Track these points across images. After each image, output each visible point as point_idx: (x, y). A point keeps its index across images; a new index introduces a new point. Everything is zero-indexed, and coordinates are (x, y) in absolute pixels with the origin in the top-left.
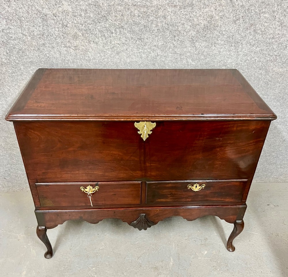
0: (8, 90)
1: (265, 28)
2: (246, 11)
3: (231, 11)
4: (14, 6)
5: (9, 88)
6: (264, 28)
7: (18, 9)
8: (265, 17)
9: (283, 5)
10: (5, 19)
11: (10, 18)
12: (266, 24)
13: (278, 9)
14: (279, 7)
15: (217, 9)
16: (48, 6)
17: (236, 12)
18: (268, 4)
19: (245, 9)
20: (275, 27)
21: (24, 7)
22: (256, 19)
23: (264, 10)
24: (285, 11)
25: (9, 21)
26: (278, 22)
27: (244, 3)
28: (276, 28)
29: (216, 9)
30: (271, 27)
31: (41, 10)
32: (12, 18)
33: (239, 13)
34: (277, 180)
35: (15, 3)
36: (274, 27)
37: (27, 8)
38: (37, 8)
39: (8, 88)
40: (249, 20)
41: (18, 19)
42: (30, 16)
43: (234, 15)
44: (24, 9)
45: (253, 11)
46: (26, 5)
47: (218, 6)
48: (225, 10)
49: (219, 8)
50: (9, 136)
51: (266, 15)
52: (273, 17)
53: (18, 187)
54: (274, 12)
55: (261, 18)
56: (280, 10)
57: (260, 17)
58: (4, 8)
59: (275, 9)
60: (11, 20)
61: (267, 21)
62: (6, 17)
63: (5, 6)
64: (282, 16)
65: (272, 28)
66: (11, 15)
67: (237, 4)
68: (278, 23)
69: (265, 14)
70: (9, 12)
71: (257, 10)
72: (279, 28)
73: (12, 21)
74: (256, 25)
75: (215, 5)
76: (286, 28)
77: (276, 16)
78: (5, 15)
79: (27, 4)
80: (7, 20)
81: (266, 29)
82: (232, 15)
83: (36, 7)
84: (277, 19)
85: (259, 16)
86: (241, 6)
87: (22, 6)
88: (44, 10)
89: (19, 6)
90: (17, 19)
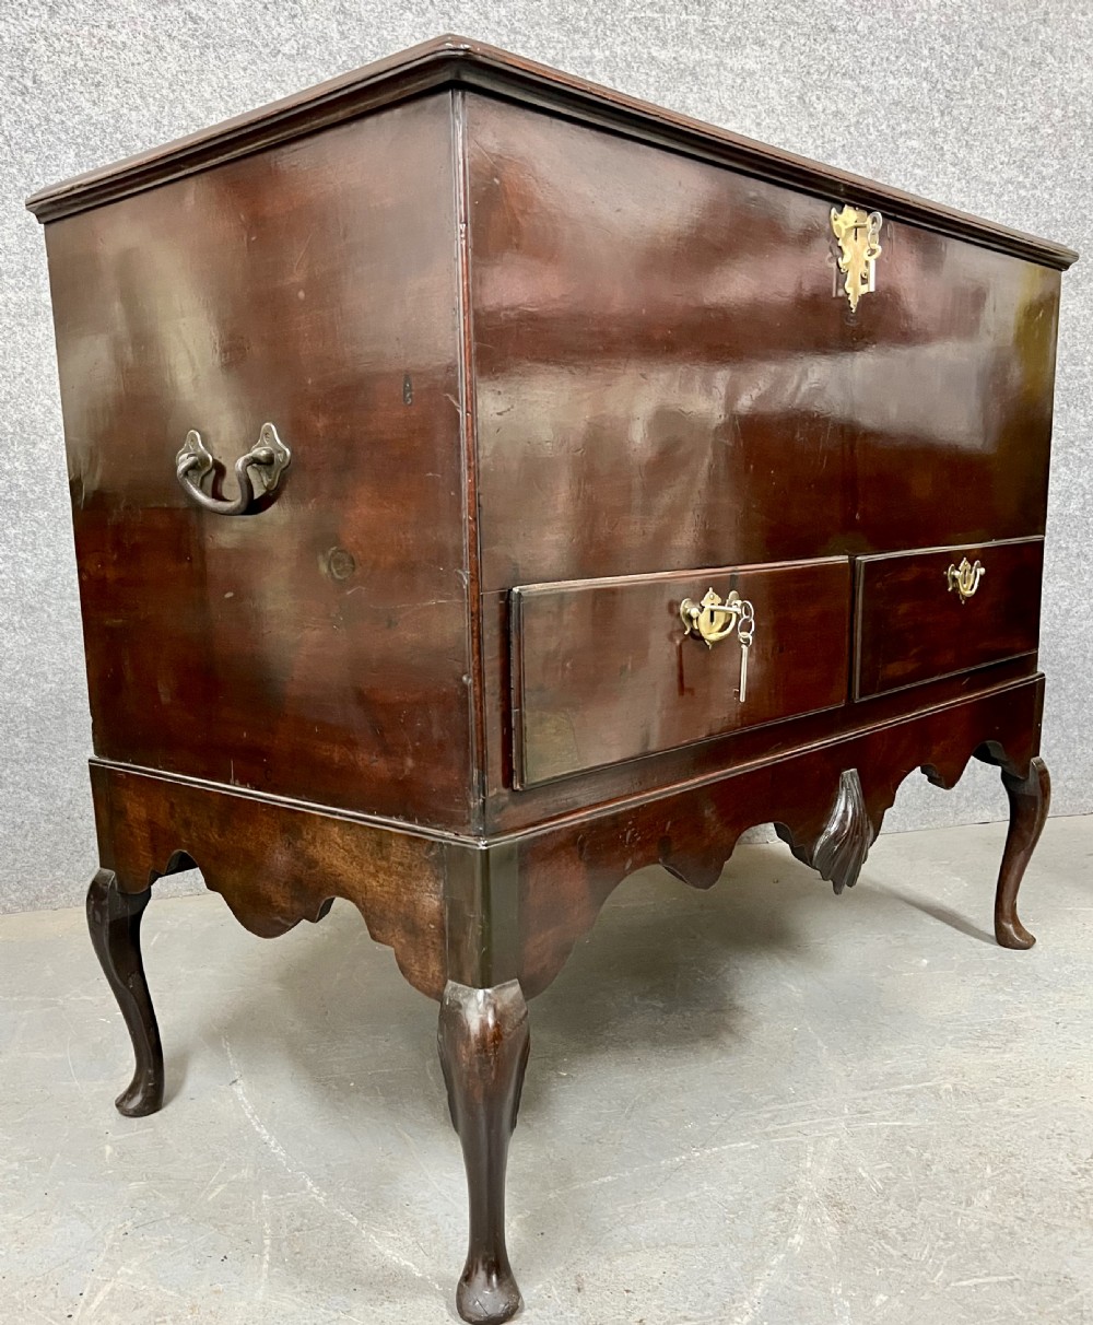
0: (44, 413)
1: (917, 185)
2: (852, 129)
3: (805, 129)
4: (115, 101)
5: (50, 402)
6: (914, 183)
7: (125, 111)
8: (913, 150)
9: (955, 112)
10: (74, 147)
11: (95, 141)
12: (917, 171)
13: (945, 126)
14: (947, 118)
15: (764, 123)
16: (227, 102)
17: (821, 133)
18: (914, 110)
19: (846, 123)
20: (946, 181)
21: (147, 105)
22: (887, 154)
23: (904, 125)
24: (966, 131)
25: (89, 152)
26: (954, 165)
27: (841, 106)
28: (950, 186)
29: (759, 124)
30: (935, 180)
31: (202, 115)
32: (99, 143)
33: (833, 136)
34: (1082, 801)
35: (116, 91)
36: (943, 183)
37: (154, 109)
38: (191, 108)
39: (45, 402)
40: (865, 158)
41: (120, 143)
42: (162, 135)
43: (819, 142)
44: (145, 112)
45: (872, 129)
46: (155, 99)
47: (764, 115)
48: (788, 127)
49: (767, 120)
50: (16, 618)
51: (914, 143)
52: (935, 148)
53: (15, 891)
54: (934, 132)
55: (900, 151)
56: (953, 127)
57: (898, 148)
58: (77, 107)
59: (937, 125)
60: (94, 150)
61: (919, 163)
62: (80, 140)
63: (82, 99)
64: (961, 147)
65: (940, 185)
66: (98, 132)
67: (820, 108)
68: (953, 169)
69: (910, 138)
70: (93, 121)
71: (884, 127)
72: (960, 186)
73: (99, 153)
74: (890, 174)
75: (755, 110)
76: (980, 187)
77: (942, 148)
78: (77, 133)
79: (157, 96)
80: (82, 148)
81: (921, 188)
82: (810, 141)
83: (188, 105)
84: (948, 156)
85: (892, 145)
86: (836, 114)
87: (139, 101)
88: (214, 116)
89: (130, 102)
90: (118, 146)
